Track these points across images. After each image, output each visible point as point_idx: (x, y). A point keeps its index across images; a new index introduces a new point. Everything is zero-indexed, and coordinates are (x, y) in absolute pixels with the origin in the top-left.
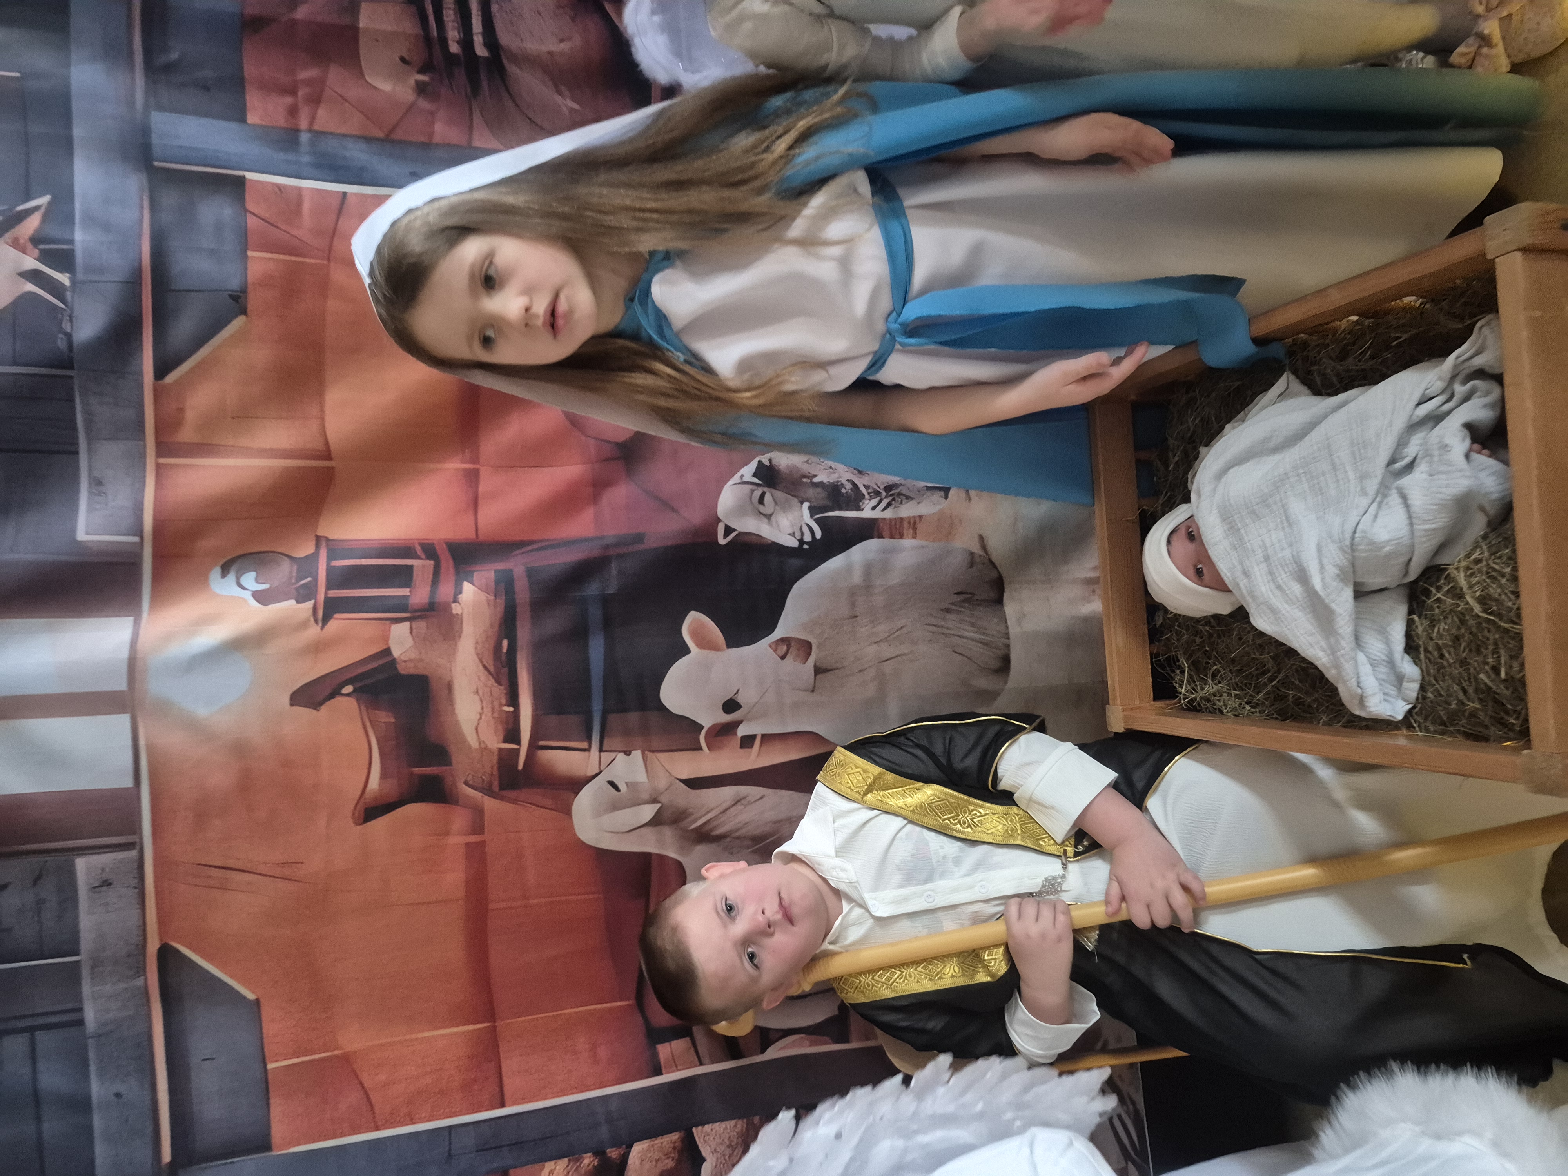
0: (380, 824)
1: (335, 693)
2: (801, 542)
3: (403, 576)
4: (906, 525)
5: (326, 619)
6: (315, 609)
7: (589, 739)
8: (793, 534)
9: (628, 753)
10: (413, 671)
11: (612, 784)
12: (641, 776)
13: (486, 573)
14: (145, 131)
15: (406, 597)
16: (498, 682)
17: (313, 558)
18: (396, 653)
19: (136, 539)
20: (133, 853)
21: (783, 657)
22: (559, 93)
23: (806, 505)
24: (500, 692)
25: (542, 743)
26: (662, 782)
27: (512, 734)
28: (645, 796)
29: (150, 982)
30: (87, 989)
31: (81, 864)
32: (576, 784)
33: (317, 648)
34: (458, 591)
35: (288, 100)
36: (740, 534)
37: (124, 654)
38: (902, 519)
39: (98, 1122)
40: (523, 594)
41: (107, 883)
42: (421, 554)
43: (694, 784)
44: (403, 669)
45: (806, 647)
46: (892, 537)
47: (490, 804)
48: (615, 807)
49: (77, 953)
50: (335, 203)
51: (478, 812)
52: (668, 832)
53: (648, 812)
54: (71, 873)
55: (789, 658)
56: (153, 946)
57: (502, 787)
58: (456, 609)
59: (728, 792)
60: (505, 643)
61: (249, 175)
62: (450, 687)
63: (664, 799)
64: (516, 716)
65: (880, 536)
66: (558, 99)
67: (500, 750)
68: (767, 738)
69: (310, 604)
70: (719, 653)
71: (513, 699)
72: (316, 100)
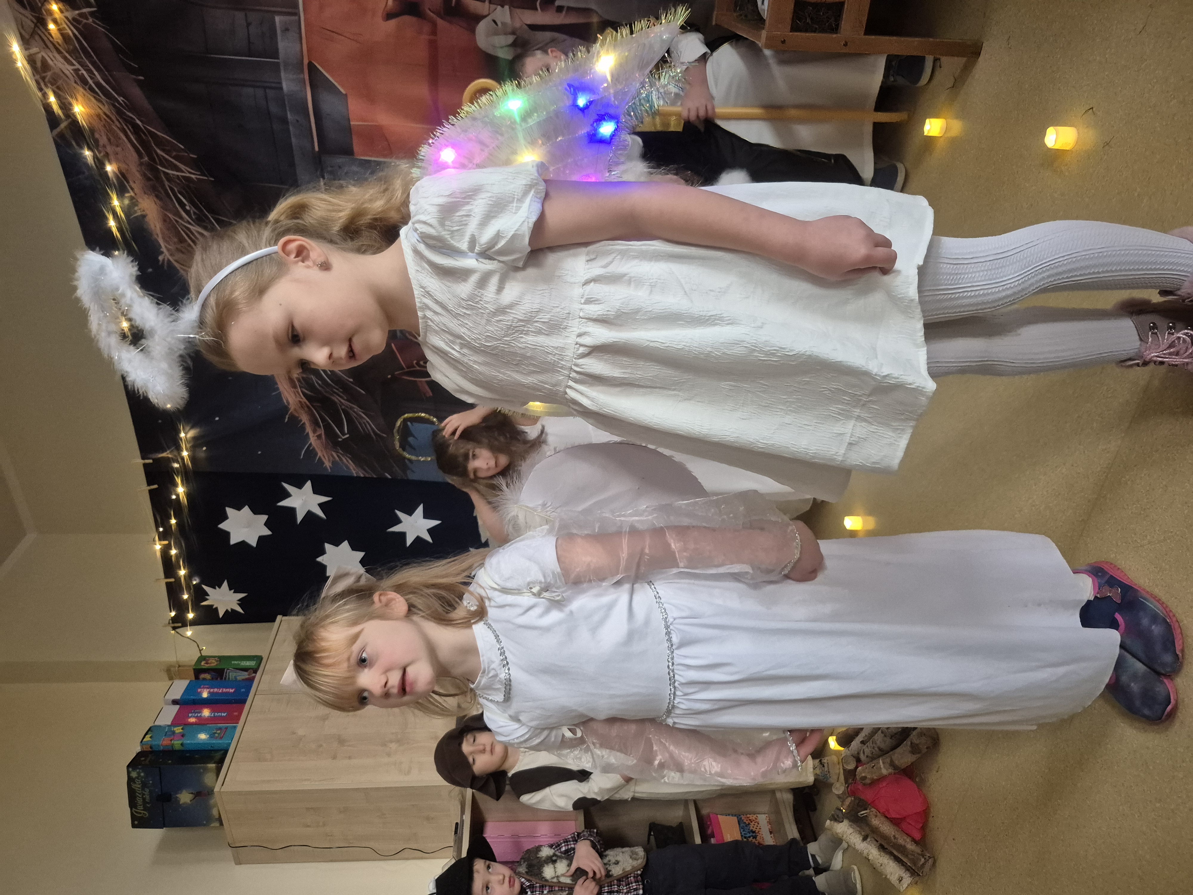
0: (393, 22)
9: (503, 6)
11: (494, 21)
20: (297, 18)
26: (518, 24)
28: (509, 30)
29: (305, 76)
30: (283, 74)
31: (277, 19)
39: (291, 128)
41: (287, 30)
47: (440, 22)
48: (496, 33)
49: (278, 58)
51: (434, 25)
53: (511, 39)
54: (274, 22)
56: (306, 62)
57: (445, 14)
59: (550, 35)
63: (519, 33)
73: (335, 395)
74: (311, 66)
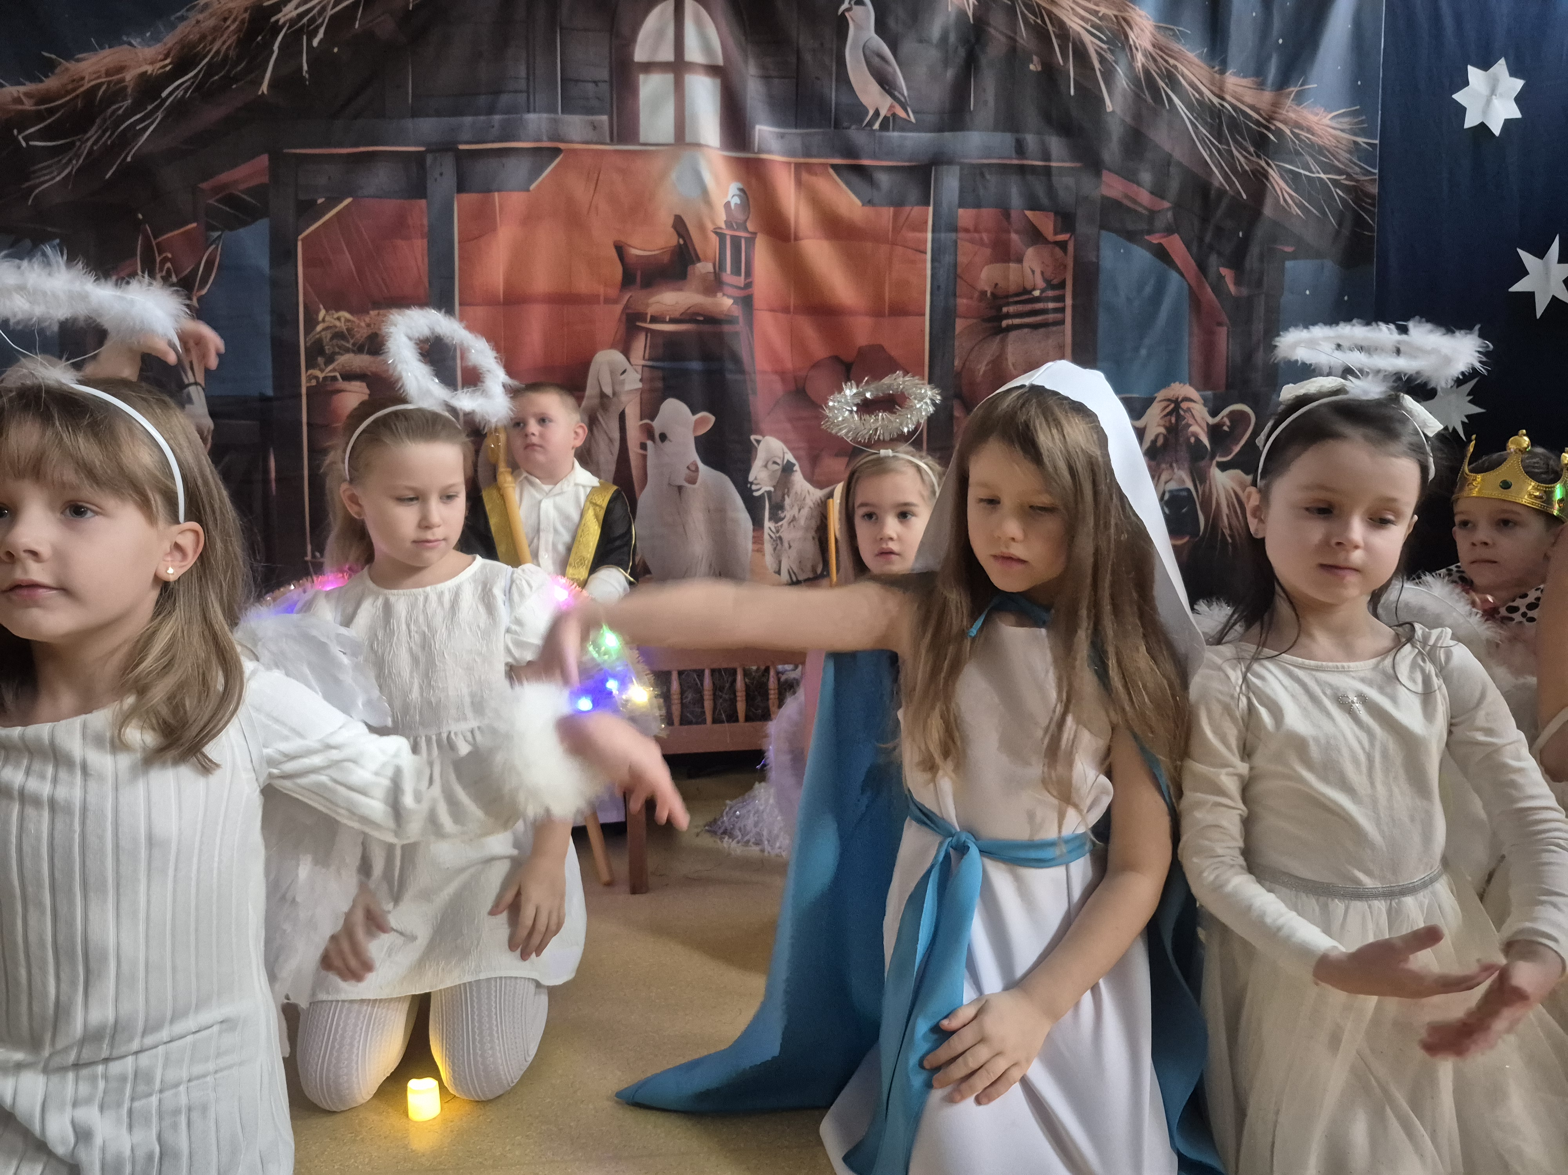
0: (614, 253)
1: (680, 235)
2: (752, 483)
3: (736, 271)
4: (759, 546)
5: (716, 233)
6: (721, 228)
7: (649, 360)
8: (756, 479)
9: (641, 380)
10: (689, 273)
11: (624, 372)
12: (628, 387)
13: (737, 311)
14: (950, 162)
15: (726, 271)
16: (682, 314)
17: (746, 230)
18: (699, 265)
19: (756, 150)
20: (608, 140)
21: (688, 468)
22: (987, 365)
23: (772, 489)
24: (677, 315)
25: (649, 335)
26: (624, 398)
27: (654, 319)
28: (617, 388)
29: (545, 143)
30: (544, 115)
31: (605, 118)
32: (626, 352)
33: (702, 228)
34: (729, 296)
35: (971, 228)
36: (756, 449)
37: (702, 142)
38: (763, 544)
39: (482, 118)
40: (726, 328)
41: (595, 128)
42: (748, 281)
43: (622, 417)
44: (690, 268)
45: (693, 481)
46: (754, 537)
47: (618, 308)
48: (612, 373)
49: (562, 112)
50: (921, 248)
51: (616, 301)
52: (596, 401)
53: (608, 391)
54: (601, 113)
55: (687, 471)
56: (562, 146)
57: (628, 315)
58: (719, 295)
59: (616, 435)
60: (701, 318)
61: (931, 209)
62: (680, 290)
63: (615, 400)
64: (663, 321)
65: (754, 530)
66: (985, 363)
67: (646, 314)
68: (644, 457)
69: (723, 226)
70: (691, 430)
71: (673, 321)
72: (972, 241)
73: (100, 132)
74: (557, 151)
